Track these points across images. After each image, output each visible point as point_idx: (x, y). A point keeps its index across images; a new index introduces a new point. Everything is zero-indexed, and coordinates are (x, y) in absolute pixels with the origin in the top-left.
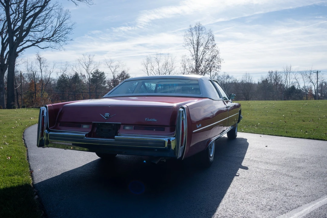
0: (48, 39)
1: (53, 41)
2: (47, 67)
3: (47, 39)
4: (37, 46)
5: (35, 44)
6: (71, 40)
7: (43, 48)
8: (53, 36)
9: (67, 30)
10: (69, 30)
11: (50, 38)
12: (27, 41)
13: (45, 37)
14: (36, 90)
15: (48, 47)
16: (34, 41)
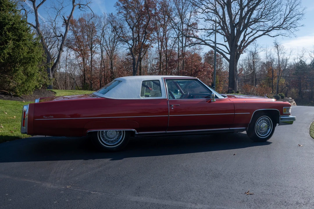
0: (279, 27)
1: (283, 29)
2: (284, 54)
3: (277, 27)
4: (268, 35)
5: (266, 33)
6: (302, 26)
7: (273, 37)
8: (283, 24)
9: (297, 16)
10: (301, 16)
11: (280, 26)
12: (258, 31)
13: (275, 26)
14: (273, 76)
15: (278, 35)
16: (264, 30)
